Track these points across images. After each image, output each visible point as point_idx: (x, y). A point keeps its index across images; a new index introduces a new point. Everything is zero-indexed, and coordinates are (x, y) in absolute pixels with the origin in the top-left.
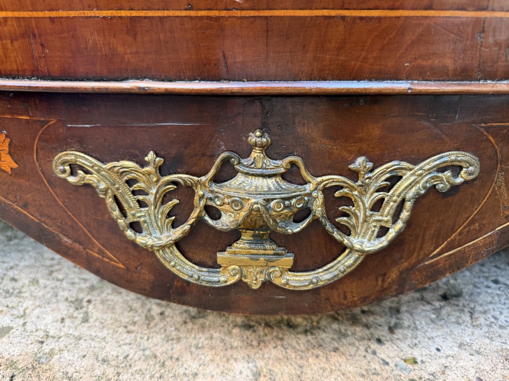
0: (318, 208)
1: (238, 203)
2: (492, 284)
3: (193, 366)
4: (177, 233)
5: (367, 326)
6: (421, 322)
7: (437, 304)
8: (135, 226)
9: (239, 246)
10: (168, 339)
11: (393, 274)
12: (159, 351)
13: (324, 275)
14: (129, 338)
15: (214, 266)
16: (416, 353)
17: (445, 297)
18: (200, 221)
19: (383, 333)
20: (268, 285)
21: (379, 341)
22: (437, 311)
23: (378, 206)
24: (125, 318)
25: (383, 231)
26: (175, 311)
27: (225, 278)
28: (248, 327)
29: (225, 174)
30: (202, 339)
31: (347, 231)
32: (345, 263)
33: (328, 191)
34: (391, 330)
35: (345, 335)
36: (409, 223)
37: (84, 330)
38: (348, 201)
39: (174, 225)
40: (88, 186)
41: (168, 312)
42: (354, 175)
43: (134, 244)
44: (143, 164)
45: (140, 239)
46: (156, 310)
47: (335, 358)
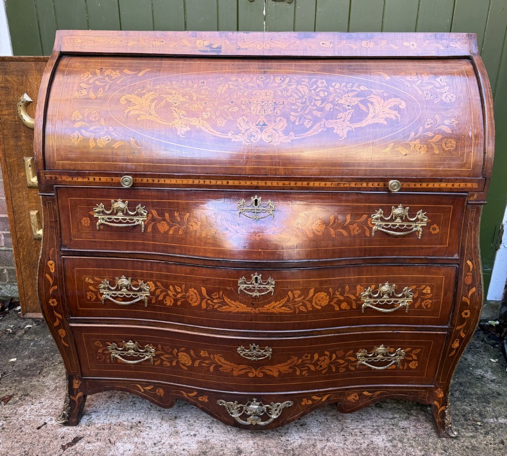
0: (265, 411)
1: (251, 411)
2: (316, 422)
3: (241, 442)
4: (240, 415)
5: (280, 432)
6: (293, 432)
7: (299, 427)
8: (232, 413)
9: (252, 417)
10: (234, 436)
11: (281, 422)
12: (233, 438)
13: (267, 422)
14: (225, 436)
15: (246, 421)
16: (289, 439)
17: (301, 425)
18: (244, 412)
19: (283, 434)
20: (256, 424)
21: (282, 436)
22: (298, 429)
23: (276, 410)
24: (223, 431)
25: (277, 414)
26: (234, 429)
27: (248, 423)
28: (252, 433)
29: (249, 404)
30: (242, 436)
31: (271, 414)
32: (271, 420)
33: (267, 408)
34: (285, 434)
35: (274, 435)
36: (282, 413)
37: (213, 434)
38: (271, 409)
39: (239, 413)
40: (223, 406)
41: (232, 429)
42: (271, 405)
43: (231, 416)
44: (234, 403)
45: (233, 416)
46: (229, 429)
47: (271, 440)
